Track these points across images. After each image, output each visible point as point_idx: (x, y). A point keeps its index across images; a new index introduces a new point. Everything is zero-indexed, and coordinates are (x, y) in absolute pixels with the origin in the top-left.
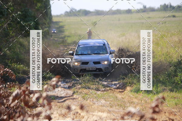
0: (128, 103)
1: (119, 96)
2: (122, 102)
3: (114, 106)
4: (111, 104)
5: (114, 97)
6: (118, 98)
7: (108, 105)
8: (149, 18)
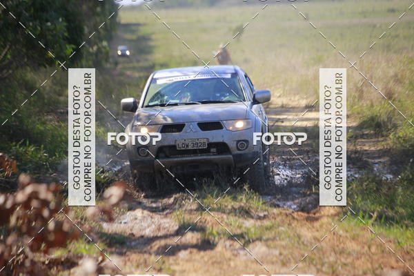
0: (333, 254)
1: (307, 232)
2: (315, 251)
3: (292, 260)
4: (282, 257)
5: (292, 235)
6: (302, 239)
7: (275, 259)
8: (393, 11)
